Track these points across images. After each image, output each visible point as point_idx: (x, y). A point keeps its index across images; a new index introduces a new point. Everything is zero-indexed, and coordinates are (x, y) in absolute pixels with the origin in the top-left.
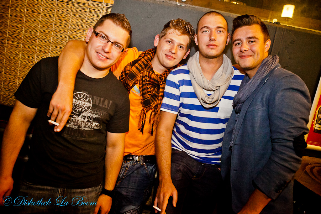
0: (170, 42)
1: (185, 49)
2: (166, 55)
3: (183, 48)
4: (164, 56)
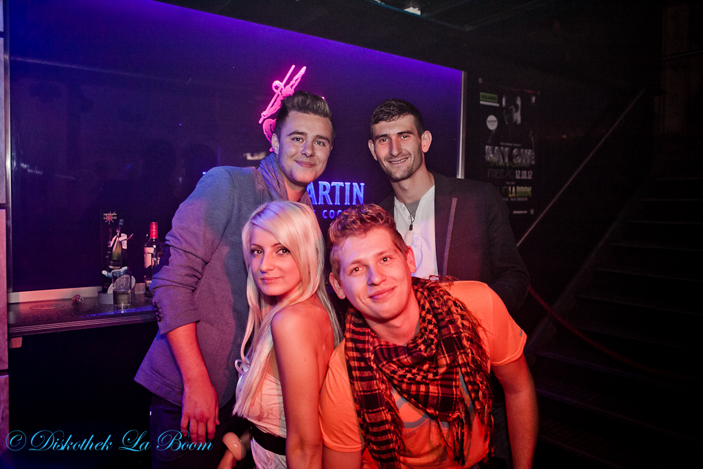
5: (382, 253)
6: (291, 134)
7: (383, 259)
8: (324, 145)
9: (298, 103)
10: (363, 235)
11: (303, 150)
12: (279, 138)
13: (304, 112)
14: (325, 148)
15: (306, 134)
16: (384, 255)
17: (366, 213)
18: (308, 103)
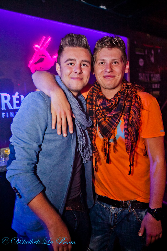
0: (103, 64)
1: (120, 63)
2: (103, 77)
3: (118, 63)
4: (103, 78)
5: (115, 59)
6: (66, 61)
7: (115, 62)
8: (87, 66)
9: (69, 41)
10: (110, 49)
11: (75, 70)
12: (60, 64)
13: (73, 47)
14: (88, 68)
15: (76, 60)
16: (116, 61)
17: (114, 40)
18: (74, 41)
